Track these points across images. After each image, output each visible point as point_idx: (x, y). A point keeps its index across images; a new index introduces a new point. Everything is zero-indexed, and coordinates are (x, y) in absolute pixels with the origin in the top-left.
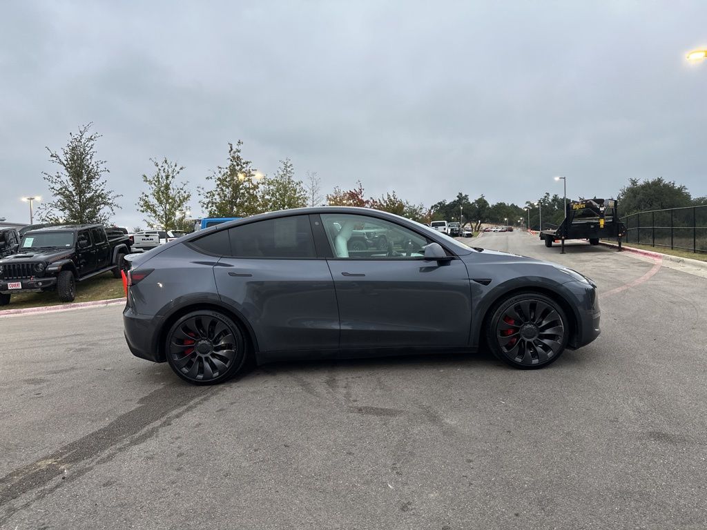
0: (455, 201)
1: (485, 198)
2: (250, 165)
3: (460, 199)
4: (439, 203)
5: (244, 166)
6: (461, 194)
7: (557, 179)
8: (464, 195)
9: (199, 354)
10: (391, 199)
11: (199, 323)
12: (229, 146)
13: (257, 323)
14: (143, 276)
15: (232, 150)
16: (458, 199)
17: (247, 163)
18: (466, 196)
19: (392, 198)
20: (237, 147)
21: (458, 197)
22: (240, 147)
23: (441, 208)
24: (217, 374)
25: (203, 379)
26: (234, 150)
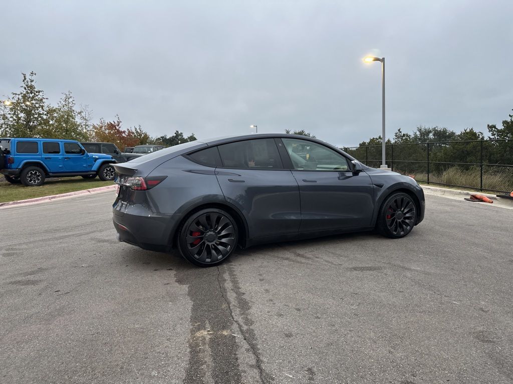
0: (173, 137)
1: (194, 136)
2: (41, 93)
3: (177, 135)
4: (161, 137)
5: (37, 94)
6: (177, 132)
7: (252, 126)
8: (179, 133)
9: (207, 243)
10: (137, 132)
11: (208, 218)
12: (23, 76)
13: (249, 215)
14: (159, 181)
15: (25, 79)
16: (175, 135)
17: (39, 92)
18: (181, 133)
19: (139, 131)
20: (30, 77)
21: (175, 133)
22: (33, 78)
23: (163, 141)
24: (220, 257)
25: (211, 262)
26: (28, 79)
